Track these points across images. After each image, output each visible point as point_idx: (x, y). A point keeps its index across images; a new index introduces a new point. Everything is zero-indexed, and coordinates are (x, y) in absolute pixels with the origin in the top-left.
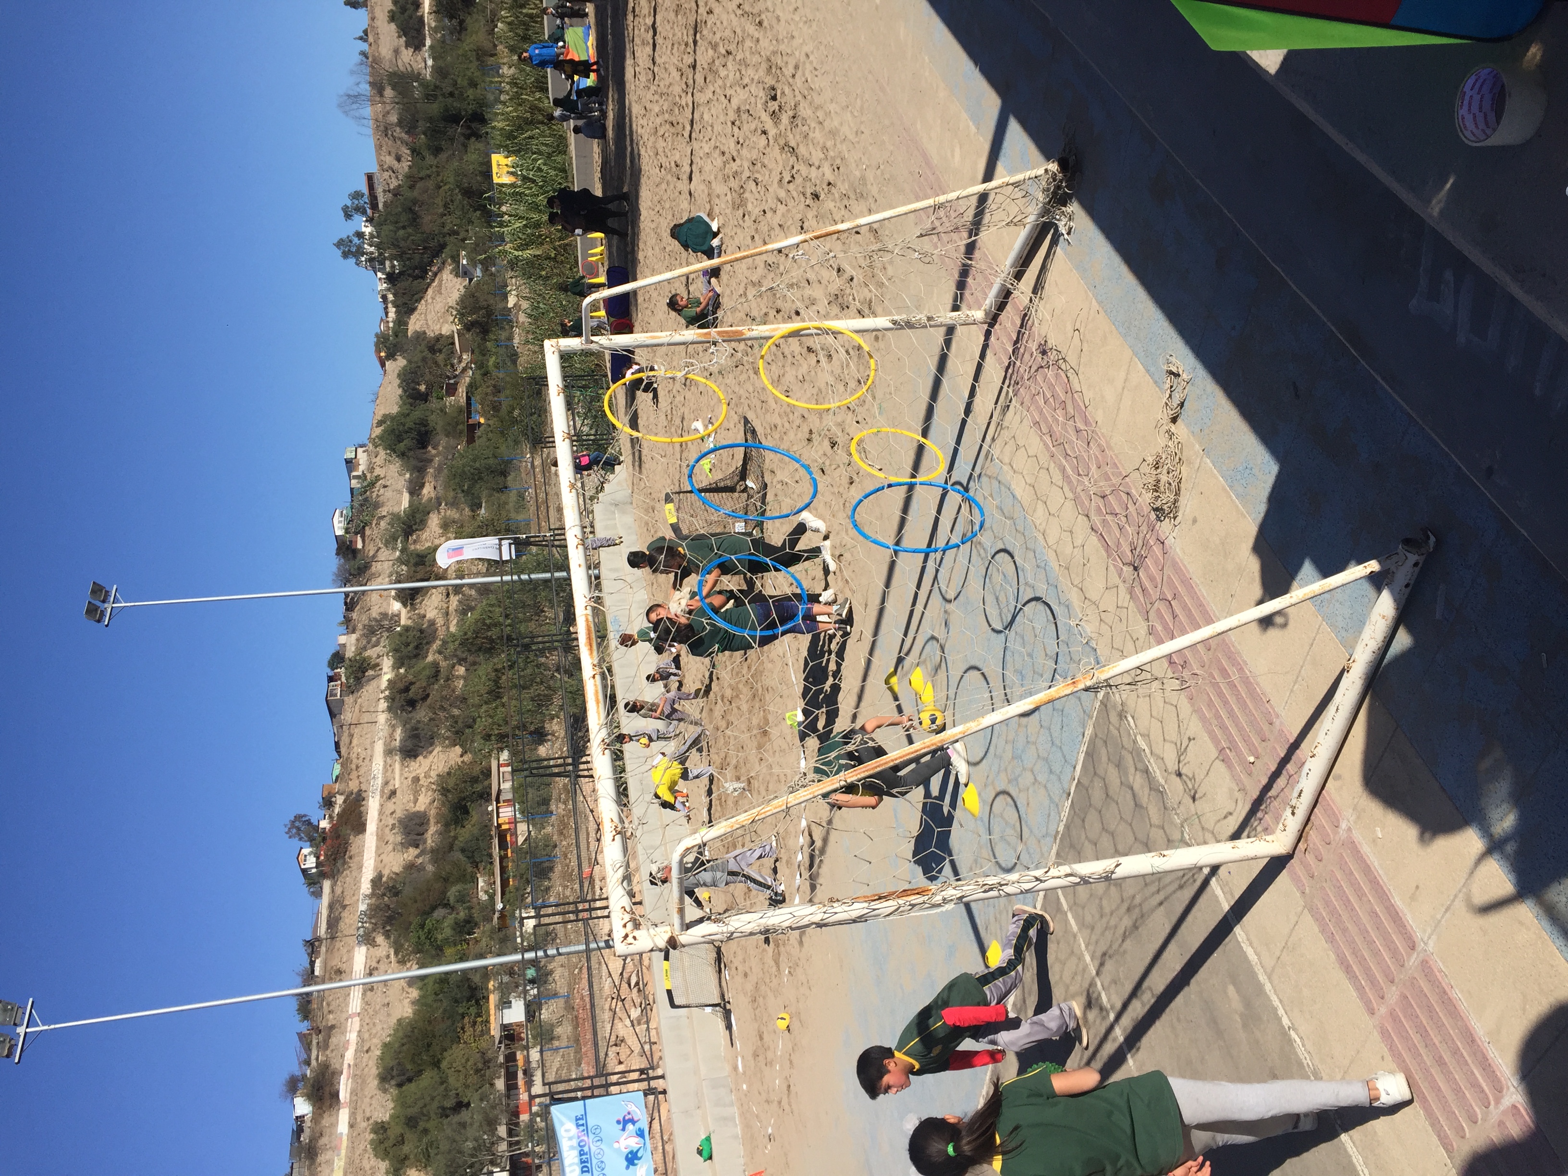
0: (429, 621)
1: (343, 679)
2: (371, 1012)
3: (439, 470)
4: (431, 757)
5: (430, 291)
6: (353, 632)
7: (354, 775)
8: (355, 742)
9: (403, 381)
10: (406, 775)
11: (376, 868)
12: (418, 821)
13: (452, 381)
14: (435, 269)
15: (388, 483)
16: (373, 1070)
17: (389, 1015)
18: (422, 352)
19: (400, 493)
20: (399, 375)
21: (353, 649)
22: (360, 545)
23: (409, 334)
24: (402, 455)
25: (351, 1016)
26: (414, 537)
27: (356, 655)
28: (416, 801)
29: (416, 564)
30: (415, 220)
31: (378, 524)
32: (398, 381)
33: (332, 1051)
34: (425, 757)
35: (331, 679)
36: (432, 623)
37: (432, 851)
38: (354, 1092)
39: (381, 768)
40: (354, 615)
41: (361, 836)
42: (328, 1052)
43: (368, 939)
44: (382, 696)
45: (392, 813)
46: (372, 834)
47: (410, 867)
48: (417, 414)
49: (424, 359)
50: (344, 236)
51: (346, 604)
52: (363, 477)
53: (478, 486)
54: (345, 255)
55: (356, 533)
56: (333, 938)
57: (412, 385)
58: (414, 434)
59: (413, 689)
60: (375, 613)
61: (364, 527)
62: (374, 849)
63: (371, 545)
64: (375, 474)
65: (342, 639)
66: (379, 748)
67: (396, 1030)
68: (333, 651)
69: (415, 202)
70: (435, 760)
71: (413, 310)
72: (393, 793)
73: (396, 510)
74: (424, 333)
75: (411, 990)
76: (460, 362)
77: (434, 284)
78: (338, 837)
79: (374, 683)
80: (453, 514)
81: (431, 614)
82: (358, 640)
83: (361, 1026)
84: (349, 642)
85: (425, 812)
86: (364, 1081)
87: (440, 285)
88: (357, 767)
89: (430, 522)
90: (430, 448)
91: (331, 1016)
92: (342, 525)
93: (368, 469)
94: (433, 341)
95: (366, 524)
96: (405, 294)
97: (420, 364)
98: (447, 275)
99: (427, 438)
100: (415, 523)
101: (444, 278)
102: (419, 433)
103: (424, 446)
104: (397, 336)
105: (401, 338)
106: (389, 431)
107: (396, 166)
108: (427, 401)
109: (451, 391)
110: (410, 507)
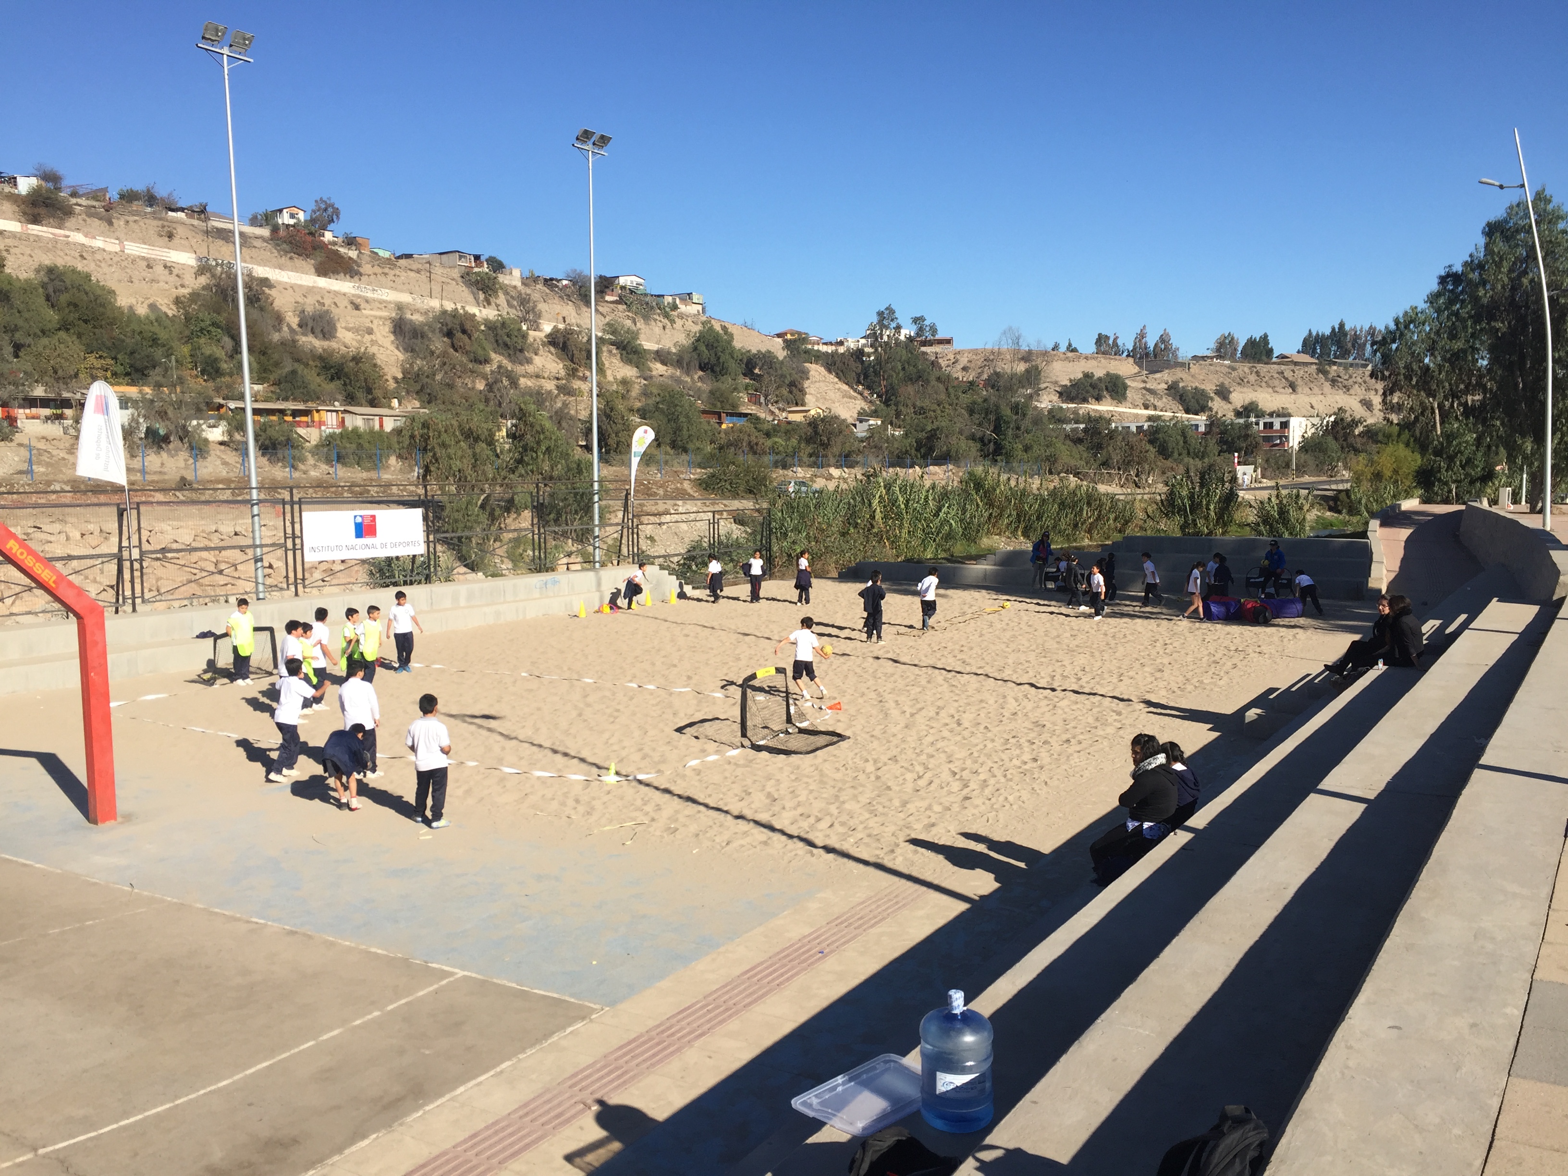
0: (531, 358)
1: (476, 270)
2: (125, 263)
3: (678, 381)
4: (392, 348)
5: (845, 387)
6: (523, 283)
7: (377, 270)
8: (412, 274)
9: (764, 355)
10: (375, 322)
11: (279, 283)
12: (326, 330)
13: (762, 399)
14: (866, 393)
15: (667, 331)
16: (61, 261)
17: (120, 281)
18: (790, 375)
19: (658, 343)
20: (769, 350)
21: (506, 282)
22: (608, 298)
23: (806, 364)
24: (695, 349)
25: (121, 242)
26: (614, 351)
27: (499, 283)
28: (348, 329)
30: (910, 380)
31: (628, 317)
32: (763, 350)
33: (84, 220)
34: (392, 342)
35: (477, 258)
36: (529, 361)
37: (294, 341)
38: (38, 238)
39: (384, 298)
40: (540, 286)
41: (313, 270)
42: (84, 216)
43: (203, 269)
44: (459, 307)
45: (335, 304)
46: (315, 282)
47: (279, 318)
48: (732, 365)
49: (783, 376)
50: (897, 315)
51: (552, 279)
52: (675, 307)
53: (661, 417)
54: (880, 314)
55: (620, 297)
56: (207, 233)
57: (760, 364)
58: (713, 360)
59: (465, 338)
60: (541, 306)
61: (626, 304)
62: (299, 282)
63: (608, 310)
64: (677, 319)
65: (516, 273)
66: (405, 298)
67: (103, 288)
68: (505, 262)
69: (927, 381)
70: (389, 352)
71: (830, 372)
72: (357, 307)
73: (642, 336)
74: (808, 379)
75: (145, 306)
76: (779, 409)
77: (851, 391)
78: (314, 248)
79: (470, 298)
80: (635, 391)
81: (538, 361)
82: (515, 287)
83: (110, 253)
84: (513, 278)
85: (335, 337)
86: (49, 250)
87: (850, 397)
88: (386, 274)
89: (629, 368)
90: (701, 373)
91: (122, 223)
92: (629, 284)
93: (682, 313)
94: (799, 386)
95: (628, 306)
96: (844, 363)
97: (779, 372)
98: (860, 404)
99: (709, 372)
100: (627, 353)
101: (858, 402)
102: (715, 365)
103: (702, 368)
104: (805, 352)
105: (803, 355)
106: (717, 337)
107: (959, 366)
108: (745, 375)
109: (754, 399)
110: (645, 350)
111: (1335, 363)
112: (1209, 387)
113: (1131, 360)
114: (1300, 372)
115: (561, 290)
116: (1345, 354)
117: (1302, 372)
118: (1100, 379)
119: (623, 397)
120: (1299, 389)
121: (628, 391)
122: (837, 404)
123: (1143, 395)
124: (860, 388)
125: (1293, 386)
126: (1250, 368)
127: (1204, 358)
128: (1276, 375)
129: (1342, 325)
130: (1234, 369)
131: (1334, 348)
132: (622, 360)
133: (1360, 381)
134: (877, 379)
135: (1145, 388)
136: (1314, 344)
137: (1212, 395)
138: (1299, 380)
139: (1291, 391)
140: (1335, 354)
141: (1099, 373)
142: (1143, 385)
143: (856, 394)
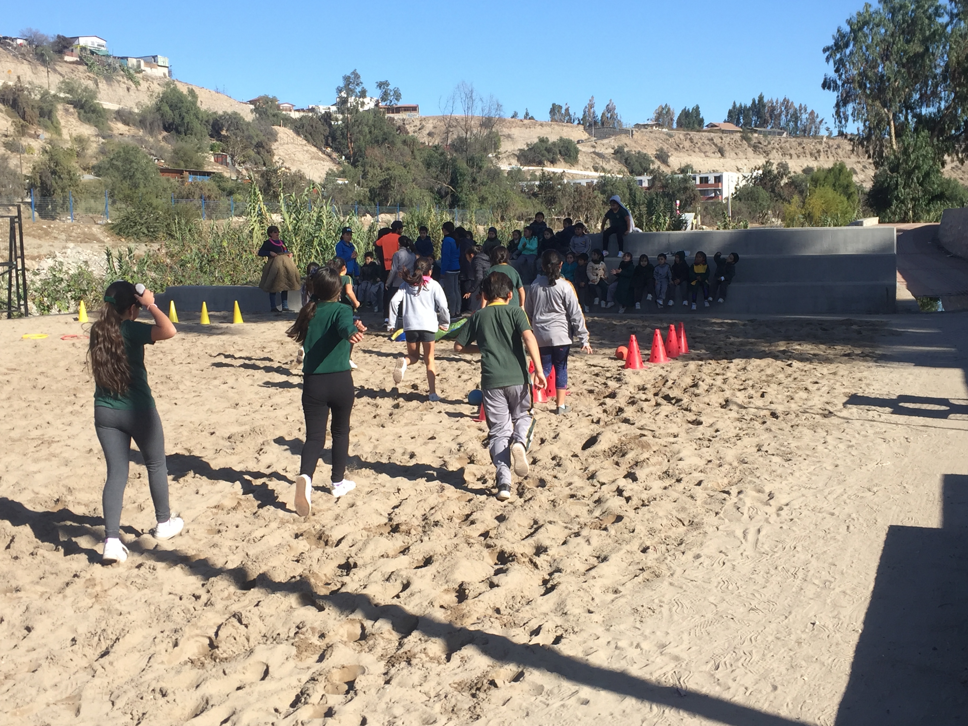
3: (141, 141)
5: (314, 149)
9: (230, 117)
13: (228, 160)
14: (335, 155)
15: (131, 92)
18: (257, 136)
19: (119, 103)
20: (235, 113)
22: (67, 58)
23: (276, 128)
24: (159, 109)
26: (72, 110)
29: (41, 109)
30: (376, 142)
31: (89, 78)
32: (230, 111)
48: (197, 126)
49: (250, 137)
50: (362, 80)
51: (5, 38)
52: (139, 70)
53: (116, 174)
54: (347, 79)
55: (80, 57)
57: (227, 125)
58: (177, 120)
61: (87, 64)
63: (67, 70)
64: (141, 82)
69: (393, 143)
71: (298, 134)
73: (99, 96)
74: (276, 140)
76: (247, 169)
77: (320, 153)
80: (93, 148)
87: (319, 159)
89: (87, 126)
90: (165, 133)
92: (90, 44)
93: (147, 76)
94: (267, 148)
95: (90, 67)
96: (312, 126)
97: (246, 133)
98: (328, 165)
99: (173, 132)
100: (85, 112)
101: (325, 163)
102: (179, 125)
103: (167, 128)
104: (274, 116)
105: (271, 118)
106: (180, 98)
107: (425, 132)
108: (211, 136)
109: (220, 159)
110: (104, 109)
111: (756, 131)
112: (651, 152)
113: (581, 127)
114: (727, 139)
115: (15, 48)
116: (764, 123)
117: (728, 139)
118: (554, 144)
119: (78, 155)
120: (727, 154)
121: (83, 149)
122: (306, 165)
123: (593, 159)
124: (329, 150)
125: (721, 152)
126: (685, 135)
127: (645, 126)
128: (707, 142)
129: (761, 98)
130: (671, 136)
131: (754, 118)
132: (80, 119)
133: (777, 146)
134: (343, 141)
135: (594, 153)
136: (738, 115)
137: (653, 159)
138: (727, 146)
139: (720, 155)
140: (756, 123)
141: (553, 138)
142: (592, 150)
143: (324, 156)
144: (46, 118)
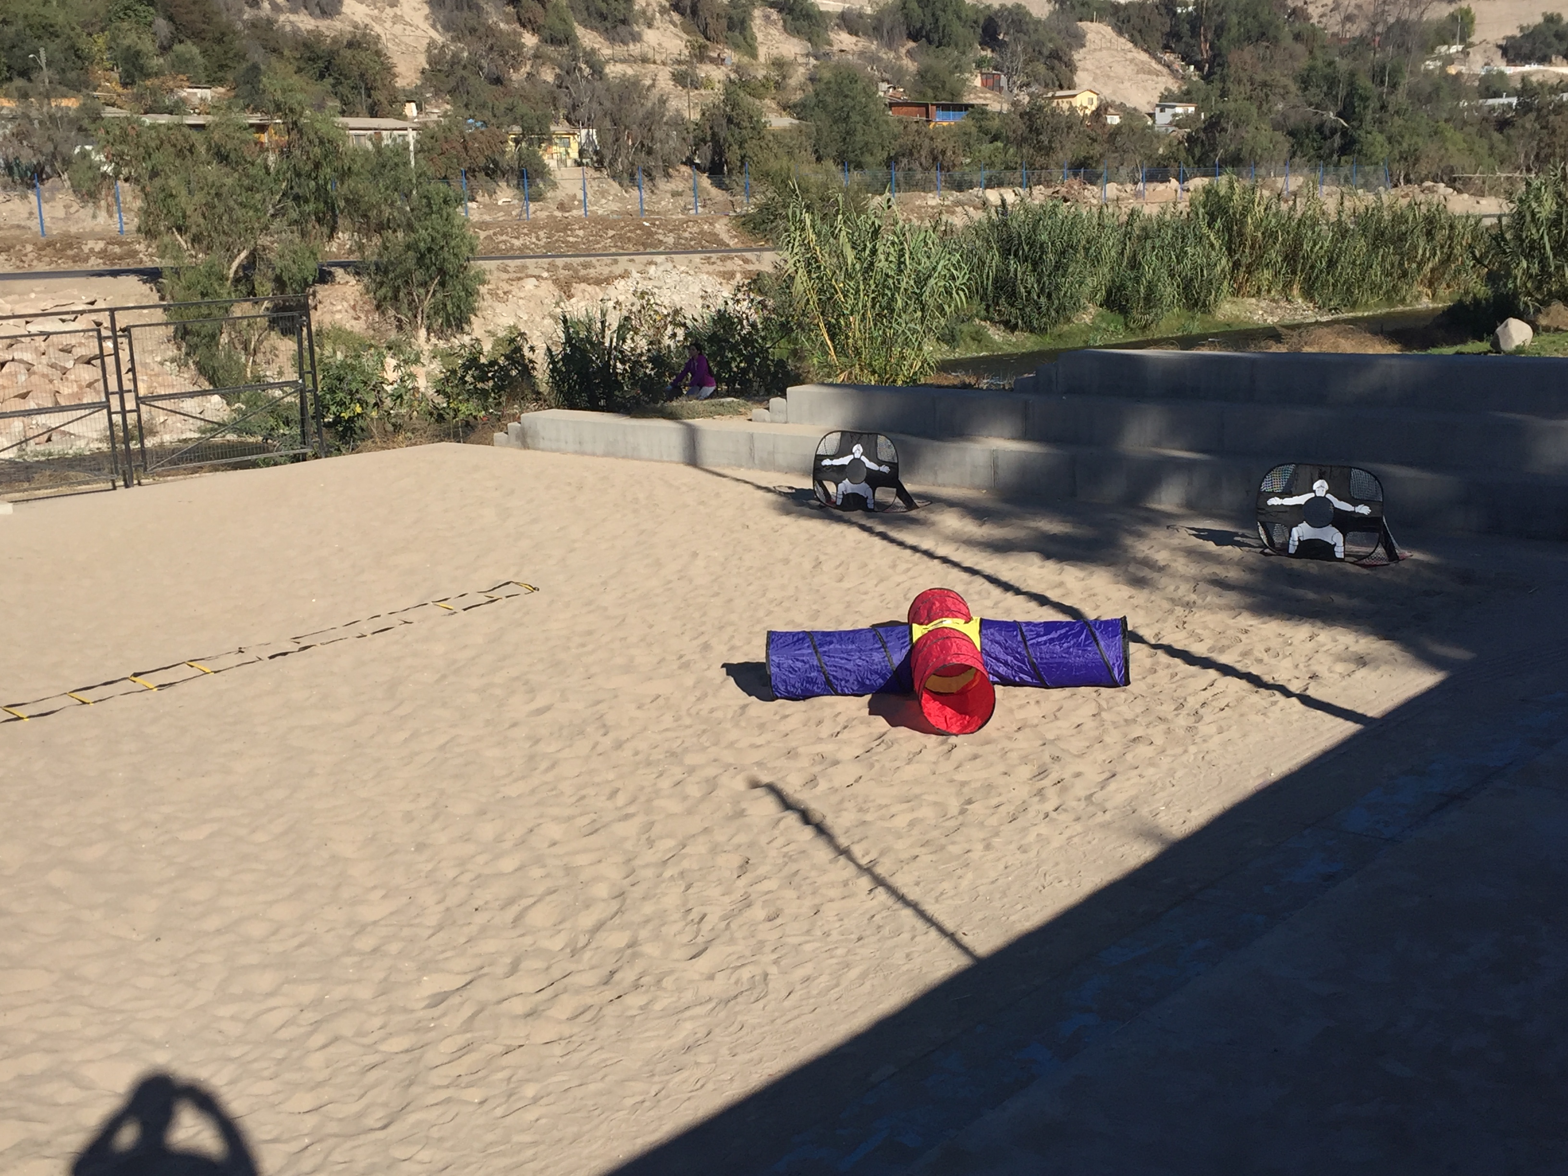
0: (640, 33)
3: (873, 59)
4: (425, 26)
5: (1144, 57)
9: (1010, 12)
13: (1004, 82)
14: (1178, 64)
18: (1052, 41)
20: (1018, 6)
23: (1084, 25)
24: (902, 7)
26: (774, 16)
29: (730, 18)
30: (1247, 40)
32: (1009, 3)
34: (427, 18)
36: (637, 38)
48: (957, 28)
49: (1039, 43)
53: (824, 116)
57: (1006, 25)
58: (929, 22)
69: (1276, 41)
70: (419, 33)
71: (1120, 33)
74: (1083, 46)
77: (1154, 64)
80: (798, 75)
81: (651, 36)
85: (339, 13)
87: (1150, 72)
89: (795, 41)
90: (911, 44)
94: (1066, 59)
96: (1144, 18)
97: (1034, 37)
98: (1167, 83)
99: (922, 41)
100: (794, 18)
101: (1164, 79)
102: (931, 30)
103: (914, 36)
104: (1083, 5)
105: (1079, 9)
107: (1340, 15)
108: (984, 44)
109: (990, 81)
110: (821, 12)
121: (784, 78)
122: (1127, 84)
124: (1168, 57)
132: (785, 30)
134: (1195, 42)
143: (1159, 67)
144: (737, 33)
